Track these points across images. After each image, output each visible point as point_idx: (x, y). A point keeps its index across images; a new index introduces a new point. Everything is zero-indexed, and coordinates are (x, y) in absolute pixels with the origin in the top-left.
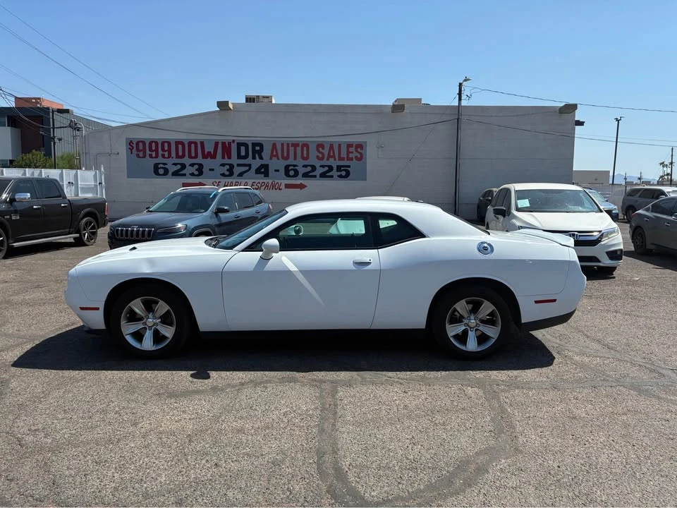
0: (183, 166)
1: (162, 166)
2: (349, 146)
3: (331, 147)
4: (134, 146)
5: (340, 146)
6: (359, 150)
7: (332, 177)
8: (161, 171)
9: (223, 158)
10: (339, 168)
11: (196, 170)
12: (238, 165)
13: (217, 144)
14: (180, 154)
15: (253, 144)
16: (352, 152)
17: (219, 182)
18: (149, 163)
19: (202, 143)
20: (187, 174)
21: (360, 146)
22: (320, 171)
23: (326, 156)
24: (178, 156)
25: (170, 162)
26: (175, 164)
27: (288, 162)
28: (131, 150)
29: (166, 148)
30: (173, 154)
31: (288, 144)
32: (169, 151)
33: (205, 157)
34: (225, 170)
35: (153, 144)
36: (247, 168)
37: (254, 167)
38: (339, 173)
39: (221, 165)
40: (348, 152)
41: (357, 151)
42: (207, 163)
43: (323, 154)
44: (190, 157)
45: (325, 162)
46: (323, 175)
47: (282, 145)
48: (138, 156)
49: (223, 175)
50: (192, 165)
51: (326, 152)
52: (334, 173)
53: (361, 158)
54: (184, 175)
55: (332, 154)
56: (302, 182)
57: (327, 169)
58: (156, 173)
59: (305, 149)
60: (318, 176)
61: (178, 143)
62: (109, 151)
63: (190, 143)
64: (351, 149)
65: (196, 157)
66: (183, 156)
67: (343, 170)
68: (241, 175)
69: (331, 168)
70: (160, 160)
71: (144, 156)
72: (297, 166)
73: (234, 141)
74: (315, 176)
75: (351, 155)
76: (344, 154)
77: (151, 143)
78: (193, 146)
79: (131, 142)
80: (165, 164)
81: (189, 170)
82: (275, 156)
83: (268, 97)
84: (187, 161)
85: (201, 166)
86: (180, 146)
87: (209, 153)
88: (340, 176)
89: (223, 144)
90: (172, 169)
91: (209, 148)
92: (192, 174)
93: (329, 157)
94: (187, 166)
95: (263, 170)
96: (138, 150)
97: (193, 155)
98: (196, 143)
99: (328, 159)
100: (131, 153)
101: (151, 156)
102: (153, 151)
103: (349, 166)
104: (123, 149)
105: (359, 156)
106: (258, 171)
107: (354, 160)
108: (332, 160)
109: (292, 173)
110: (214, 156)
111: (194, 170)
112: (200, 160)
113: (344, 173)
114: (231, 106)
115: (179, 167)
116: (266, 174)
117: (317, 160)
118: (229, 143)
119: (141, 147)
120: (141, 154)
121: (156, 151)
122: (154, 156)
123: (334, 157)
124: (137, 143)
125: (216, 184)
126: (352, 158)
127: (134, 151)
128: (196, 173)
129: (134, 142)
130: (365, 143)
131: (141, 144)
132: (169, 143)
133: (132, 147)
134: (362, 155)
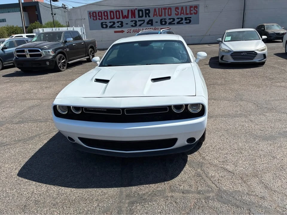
0: (114, 23)
1: (105, 23)
2: (191, 7)
3: (182, 8)
4: (92, 14)
5: (186, 7)
6: (196, 9)
7: (182, 23)
8: (104, 26)
9: (132, 18)
10: (186, 19)
11: (120, 24)
12: (139, 21)
13: (128, 11)
14: (112, 17)
15: (145, 9)
16: (192, 10)
17: (131, 30)
18: (99, 22)
19: (122, 11)
21: (196, 7)
22: (177, 21)
23: (180, 13)
24: (111, 18)
25: (108, 21)
26: (110, 22)
27: (162, 18)
28: (90, 17)
30: (109, 17)
31: (161, 9)
32: (107, 16)
33: (123, 18)
34: (133, 23)
35: (100, 13)
36: (143, 22)
37: (146, 21)
38: (186, 21)
39: (131, 21)
40: (190, 10)
41: (194, 9)
42: (125, 21)
43: (178, 12)
44: (117, 18)
45: (179, 16)
46: (178, 23)
47: (159, 9)
48: (94, 19)
49: (132, 26)
50: (118, 22)
51: (179, 11)
52: (184, 21)
53: (196, 13)
54: (115, 27)
55: (182, 12)
56: (168, 27)
57: (180, 19)
58: (103, 27)
59: (170, 10)
60: (176, 24)
61: (111, 12)
62: (81, 18)
63: (116, 12)
64: (192, 9)
65: (119, 18)
66: (114, 18)
67: (188, 20)
68: (140, 25)
69: (182, 19)
70: (103, 21)
71: (96, 19)
72: (166, 19)
73: (136, 9)
74: (174, 24)
75: (192, 12)
76: (188, 12)
78: (118, 13)
79: (90, 13)
80: (106, 22)
81: (117, 25)
82: (155, 15)
84: (115, 20)
85: (122, 22)
86: (112, 13)
87: (125, 16)
88: (187, 23)
89: (132, 10)
90: (109, 25)
91: (125, 13)
92: (118, 27)
93: (181, 13)
94: (116, 22)
95: (150, 22)
96: (93, 17)
97: (118, 17)
98: (119, 11)
99: (181, 15)
100: (91, 18)
101: (99, 19)
102: (100, 17)
103: (191, 18)
104: (87, 17)
105: (195, 12)
106: (148, 23)
107: (193, 14)
108: (182, 15)
109: (164, 23)
110: (127, 17)
111: (119, 24)
112: (121, 19)
113: (188, 21)
115: (112, 23)
116: (152, 25)
117: (175, 15)
118: (134, 10)
119: (94, 15)
120: (95, 18)
121: (102, 16)
122: (100, 19)
123: (183, 13)
124: (93, 13)
125: (129, 31)
126: (192, 13)
127: (92, 17)
128: (120, 26)
129: (91, 13)
130: (199, 5)
131: (94, 13)
132: (107, 12)
133: (91, 15)
134: (197, 11)
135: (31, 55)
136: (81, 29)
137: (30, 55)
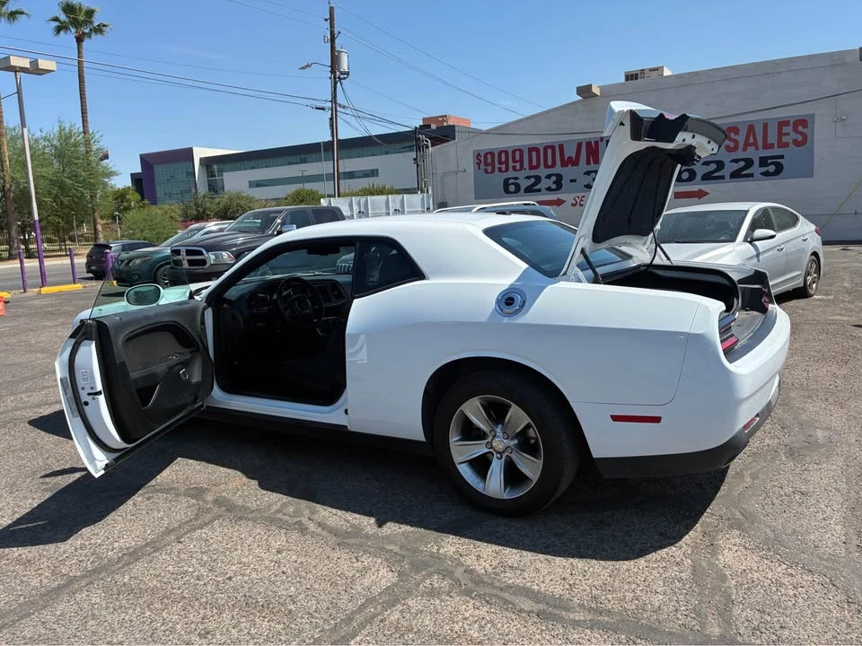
0: (538, 179)
1: (513, 181)
2: (782, 123)
3: (751, 128)
4: (482, 159)
5: (765, 126)
6: (800, 128)
7: (751, 175)
8: (512, 188)
9: (588, 163)
10: (764, 162)
11: (554, 182)
13: (579, 145)
14: (534, 163)
16: (788, 134)
17: (583, 197)
18: (499, 178)
19: (561, 147)
20: (543, 190)
21: (802, 122)
22: (730, 168)
23: (741, 145)
24: (532, 167)
25: (522, 175)
26: (528, 178)
28: (479, 164)
29: (518, 158)
30: (526, 164)
32: (521, 161)
33: (564, 164)
34: (589, 180)
35: (503, 155)
38: (764, 169)
39: (585, 174)
40: (780, 134)
41: (795, 130)
42: (568, 172)
43: (736, 142)
44: (546, 166)
45: (739, 154)
46: (736, 175)
48: (486, 172)
49: (588, 186)
50: (549, 177)
51: (741, 138)
52: (756, 169)
53: (803, 142)
54: (539, 190)
55: (751, 140)
56: (703, 187)
57: (742, 164)
58: (507, 191)
60: (727, 177)
61: (531, 150)
62: (456, 169)
63: (546, 148)
64: (785, 129)
65: (554, 165)
66: (538, 166)
67: (772, 163)
69: (749, 162)
70: (511, 173)
71: (493, 171)
73: (602, 139)
74: (722, 177)
75: (785, 139)
76: (772, 138)
77: (514, 152)
78: (550, 151)
79: (479, 154)
80: (516, 178)
81: (545, 183)
83: (657, 69)
84: (542, 172)
85: (559, 177)
86: (534, 154)
87: (570, 158)
88: (766, 174)
89: (589, 144)
90: (524, 184)
91: (570, 152)
92: (549, 189)
93: (747, 144)
94: (543, 178)
96: (486, 164)
97: (550, 163)
98: (552, 147)
99: (745, 149)
100: (479, 168)
101: (500, 170)
103: (782, 157)
104: (470, 165)
105: (800, 138)
107: (791, 145)
108: (751, 149)
110: (575, 162)
111: (550, 183)
112: (558, 169)
113: (772, 169)
114: (596, 90)
115: (533, 180)
117: (726, 153)
118: (596, 143)
119: (489, 160)
120: (489, 169)
121: (507, 162)
122: (504, 169)
123: (755, 144)
124: (486, 156)
125: (578, 201)
126: (788, 143)
127: (482, 165)
128: (554, 187)
129: (482, 155)
130: (813, 115)
131: (489, 156)
132: (521, 151)
133: (480, 161)
134: (805, 136)
135: (191, 262)
136: (423, 198)
137: (188, 260)
